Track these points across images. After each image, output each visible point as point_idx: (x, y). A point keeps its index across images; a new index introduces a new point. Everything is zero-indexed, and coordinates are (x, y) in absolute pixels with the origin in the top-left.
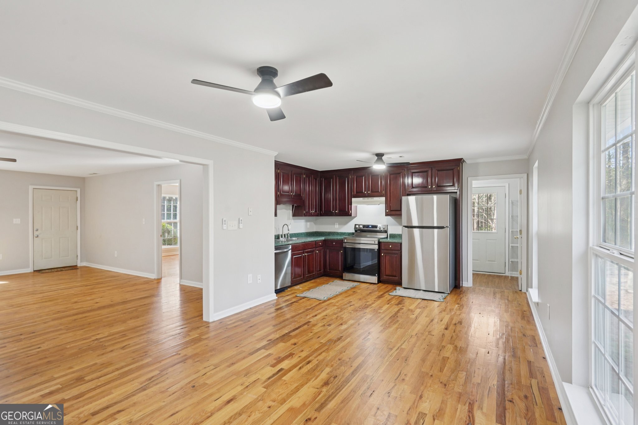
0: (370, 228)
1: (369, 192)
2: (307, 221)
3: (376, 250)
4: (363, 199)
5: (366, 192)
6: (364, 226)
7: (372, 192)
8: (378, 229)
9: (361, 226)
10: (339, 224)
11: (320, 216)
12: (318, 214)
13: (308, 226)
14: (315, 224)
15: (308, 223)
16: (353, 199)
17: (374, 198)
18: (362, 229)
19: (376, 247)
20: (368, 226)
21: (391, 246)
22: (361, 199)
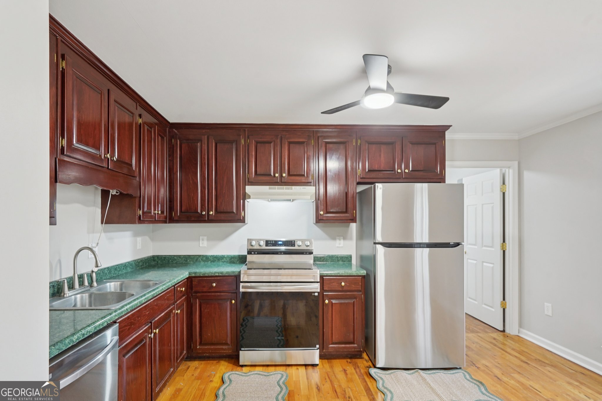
0: (280, 245)
1: (284, 175)
2: (136, 234)
3: (316, 294)
4: (270, 189)
5: (277, 175)
6: (268, 243)
7: (289, 174)
8: (296, 247)
9: (262, 243)
10: (208, 240)
11: (169, 223)
12: (166, 218)
13: (139, 247)
14: (152, 239)
15: (139, 239)
16: (249, 189)
17: (293, 187)
18: (264, 247)
19: (316, 288)
20: (275, 243)
21: (343, 284)
22: (268, 187)
